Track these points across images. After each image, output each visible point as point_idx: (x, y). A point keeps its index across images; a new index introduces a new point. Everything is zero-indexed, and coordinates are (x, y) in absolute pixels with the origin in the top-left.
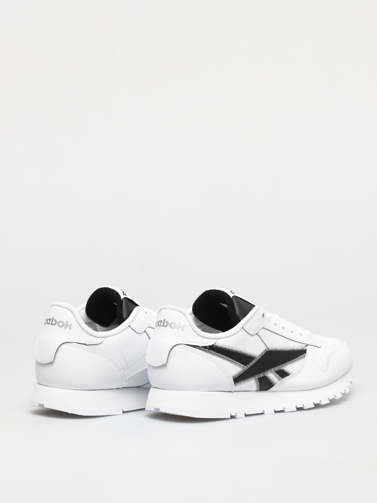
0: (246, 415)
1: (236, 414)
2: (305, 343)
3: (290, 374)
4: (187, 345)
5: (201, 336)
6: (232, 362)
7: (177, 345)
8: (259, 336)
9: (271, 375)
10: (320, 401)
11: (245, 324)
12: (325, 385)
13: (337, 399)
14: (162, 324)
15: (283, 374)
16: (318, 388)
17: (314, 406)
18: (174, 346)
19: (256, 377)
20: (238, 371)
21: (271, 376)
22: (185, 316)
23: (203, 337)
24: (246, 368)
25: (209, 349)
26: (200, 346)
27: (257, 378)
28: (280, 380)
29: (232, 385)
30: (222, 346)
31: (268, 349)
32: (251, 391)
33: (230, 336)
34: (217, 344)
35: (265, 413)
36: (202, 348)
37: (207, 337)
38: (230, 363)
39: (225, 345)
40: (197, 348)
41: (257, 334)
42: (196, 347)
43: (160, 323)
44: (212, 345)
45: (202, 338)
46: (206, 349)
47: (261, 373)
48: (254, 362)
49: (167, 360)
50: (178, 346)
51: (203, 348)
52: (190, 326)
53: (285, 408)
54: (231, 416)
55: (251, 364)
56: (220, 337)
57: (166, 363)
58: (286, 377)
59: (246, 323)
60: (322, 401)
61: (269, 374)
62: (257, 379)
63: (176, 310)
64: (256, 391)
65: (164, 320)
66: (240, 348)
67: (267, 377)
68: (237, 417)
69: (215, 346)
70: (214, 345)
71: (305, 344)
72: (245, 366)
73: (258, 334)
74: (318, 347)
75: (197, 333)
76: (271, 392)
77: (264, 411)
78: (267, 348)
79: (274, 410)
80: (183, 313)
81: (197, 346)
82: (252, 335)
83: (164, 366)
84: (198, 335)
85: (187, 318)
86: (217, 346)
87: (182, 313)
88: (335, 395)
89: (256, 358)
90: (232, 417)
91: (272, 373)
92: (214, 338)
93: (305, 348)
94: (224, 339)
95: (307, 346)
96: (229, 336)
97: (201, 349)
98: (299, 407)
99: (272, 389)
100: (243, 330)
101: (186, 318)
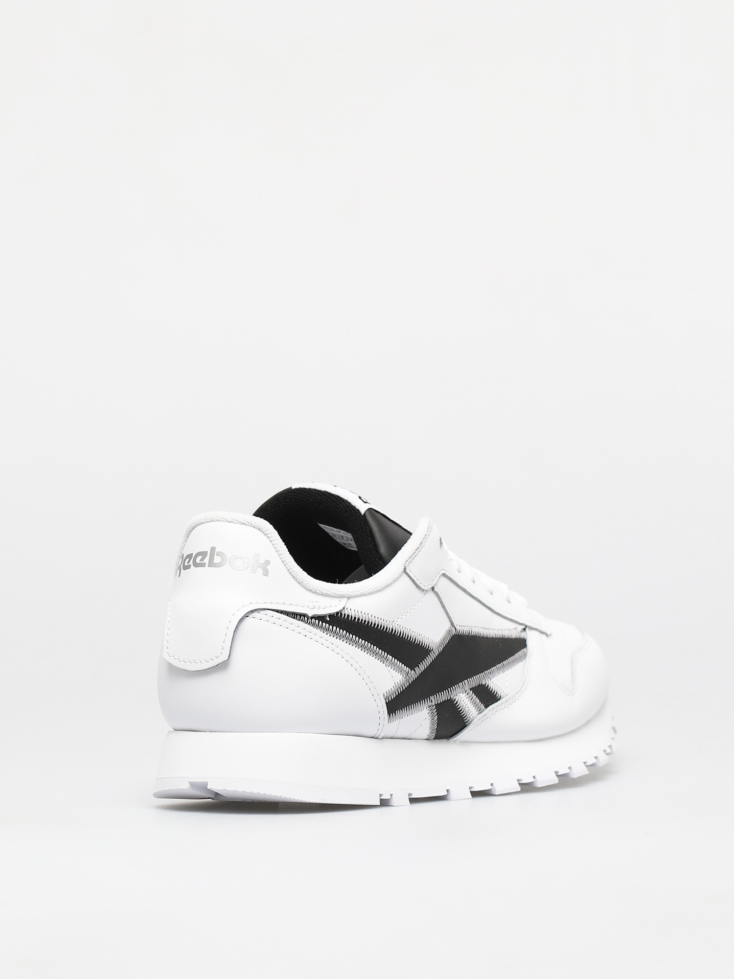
0: (413, 800)
1: (391, 795)
2: (521, 622)
3: (500, 697)
4: (277, 611)
5: (308, 590)
6: (383, 660)
7: (252, 611)
8: (437, 594)
9: (464, 698)
10: (569, 768)
11: (409, 561)
12: (570, 729)
13: (601, 765)
14: (206, 561)
15: (487, 697)
16: (558, 736)
17: (556, 780)
18: (246, 616)
19: (432, 702)
20: (397, 684)
21: (462, 699)
22: (268, 537)
23: (315, 593)
24: (414, 675)
25: (329, 623)
26: (310, 615)
27: (434, 704)
28: (480, 712)
29: (382, 718)
30: (360, 615)
31: (456, 629)
32: (415, 739)
33: (376, 592)
34: (349, 609)
35: (453, 795)
36: (313, 620)
37: (325, 592)
38: (379, 661)
39: (366, 614)
40: (302, 621)
41: (433, 588)
42: (298, 617)
43: (199, 558)
44: (337, 613)
45: (312, 593)
46: (324, 624)
47: (441, 690)
48: (428, 661)
49: (230, 651)
50: (255, 614)
51: (317, 621)
52: (283, 562)
53: (494, 784)
54: (380, 799)
55: (422, 667)
56: (355, 593)
57: (228, 659)
58: (493, 703)
59: (411, 558)
60: (573, 768)
61: (458, 695)
62: (435, 706)
63: (243, 523)
64: (427, 739)
65: (213, 549)
66: (399, 622)
67: (455, 702)
68: (393, 802)
69: (345, 615)
70: (341, 614)
71: (522, 624)
73: (436, 589)
74: (547, 635)
75: (301, 581)
77: (448, 791)
78: (453, 626)
79: (470, 788)
80: (261, 531)
81: (301, 615)
82: (423, 590)
83: (223, 666)
84: (303, 586)
85: (274, 542)
86: (348, 616)
87: (259, 529)
88: (595, 756)
89: (432, 650)
90: (384, 803)
91: (465, 692)
92: (341, 593)
93: (523, 635)
94: (364, 598)
95: (524, 629)
96: (375, 590)
97: (311, 624)
98: (525, 781)
99: (463, 735)
100: (405, 576)
101: (271, 541)
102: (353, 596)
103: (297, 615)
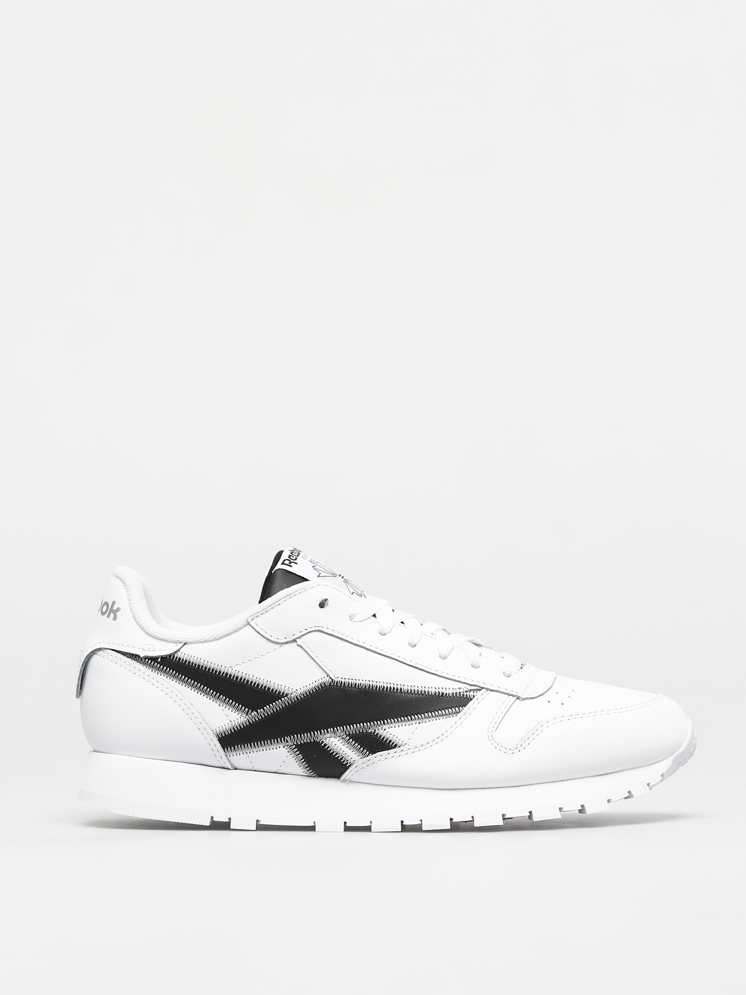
3: (397, 745)
4: (117, 651)
5: (148, 635)
6: (215, 699)
7: (99, 650)
8: (300, 647)
9: (336, 742)
11: (255, 616)
15: (372, 744)
18: (93, 653)
19: (287, 742)
20: (232, 722)
21: (335, 744)
24: (255, 716)
25: (162, 664)
26: (143, 656)
27: (291, 743)
28: (364, 756)
30: (192, 659)
31: (332, 680)
32: (287, 774)
34: (182, 654)
36: (146, 660)
37: (162, 637)
38: (210, 699)
39: (199, 658)
40: (136, 661)
41: (295, 641)
42: (134, 657)
44: (170, 656)
45: (151, 638)
46: (156, 664)
48: (280, 705)
50: (101, 652)
51: (149, 661)
52: (131, 609)
56: (193, 640)
58: (382, 751)
61: (327, 739)
62: (294, 746)
66: (237, 668)
67: (323, 745)
69: (177, 657)
70: (173, 656)
71: (474, 686)
72: (252, 712)
73: (299, 641)
75: (142, 627)
76: (348, 784)
78: (329, 677)
79: (344, 823)
82: (276, 642)
86: (182, 659)
89: (288, 696)
91: (338, 737)
92: (178, 639)
94: (201, 644)
96: (212, 638)
97: (145, 664)
99: (350, 776)
100: (249, 628)
102: (189, 642)
103: (133, 655)
